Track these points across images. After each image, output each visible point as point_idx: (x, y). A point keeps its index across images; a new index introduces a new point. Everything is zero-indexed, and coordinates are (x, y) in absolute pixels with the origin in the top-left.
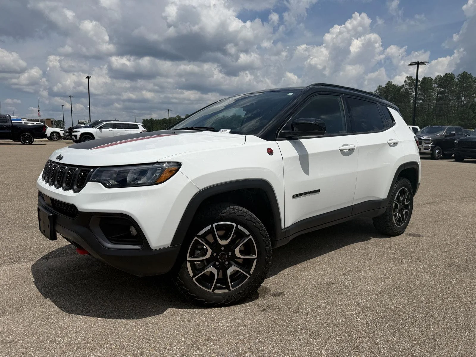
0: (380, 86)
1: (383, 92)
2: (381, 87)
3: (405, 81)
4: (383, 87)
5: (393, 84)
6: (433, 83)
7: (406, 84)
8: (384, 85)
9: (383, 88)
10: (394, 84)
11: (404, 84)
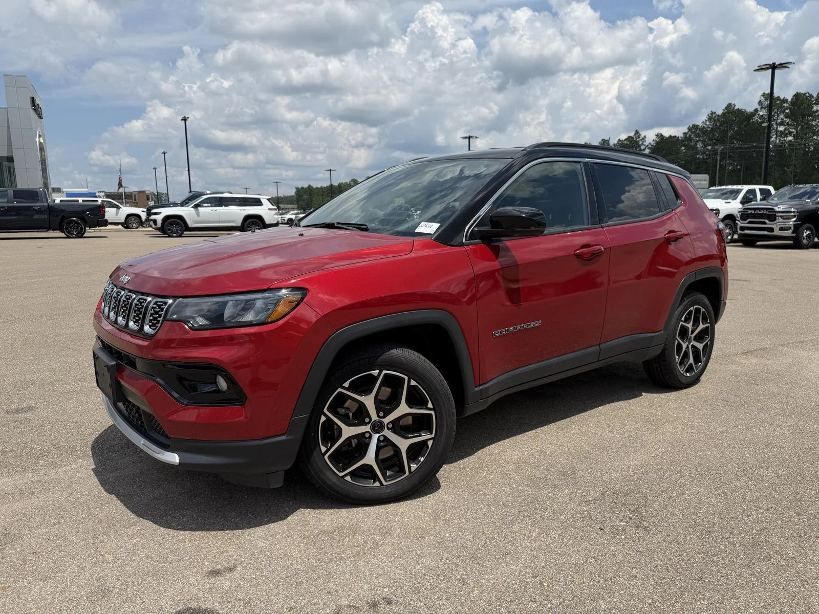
0: (712, 113)
1: (718, 124)
2: (714, 115)
3: (760, 101)
4: (717, 113)
5: (736, 108)
6: (814, 104)
7: (762, 108)
8: (720, 112)
9: (718, 115)
11: (759, 107)
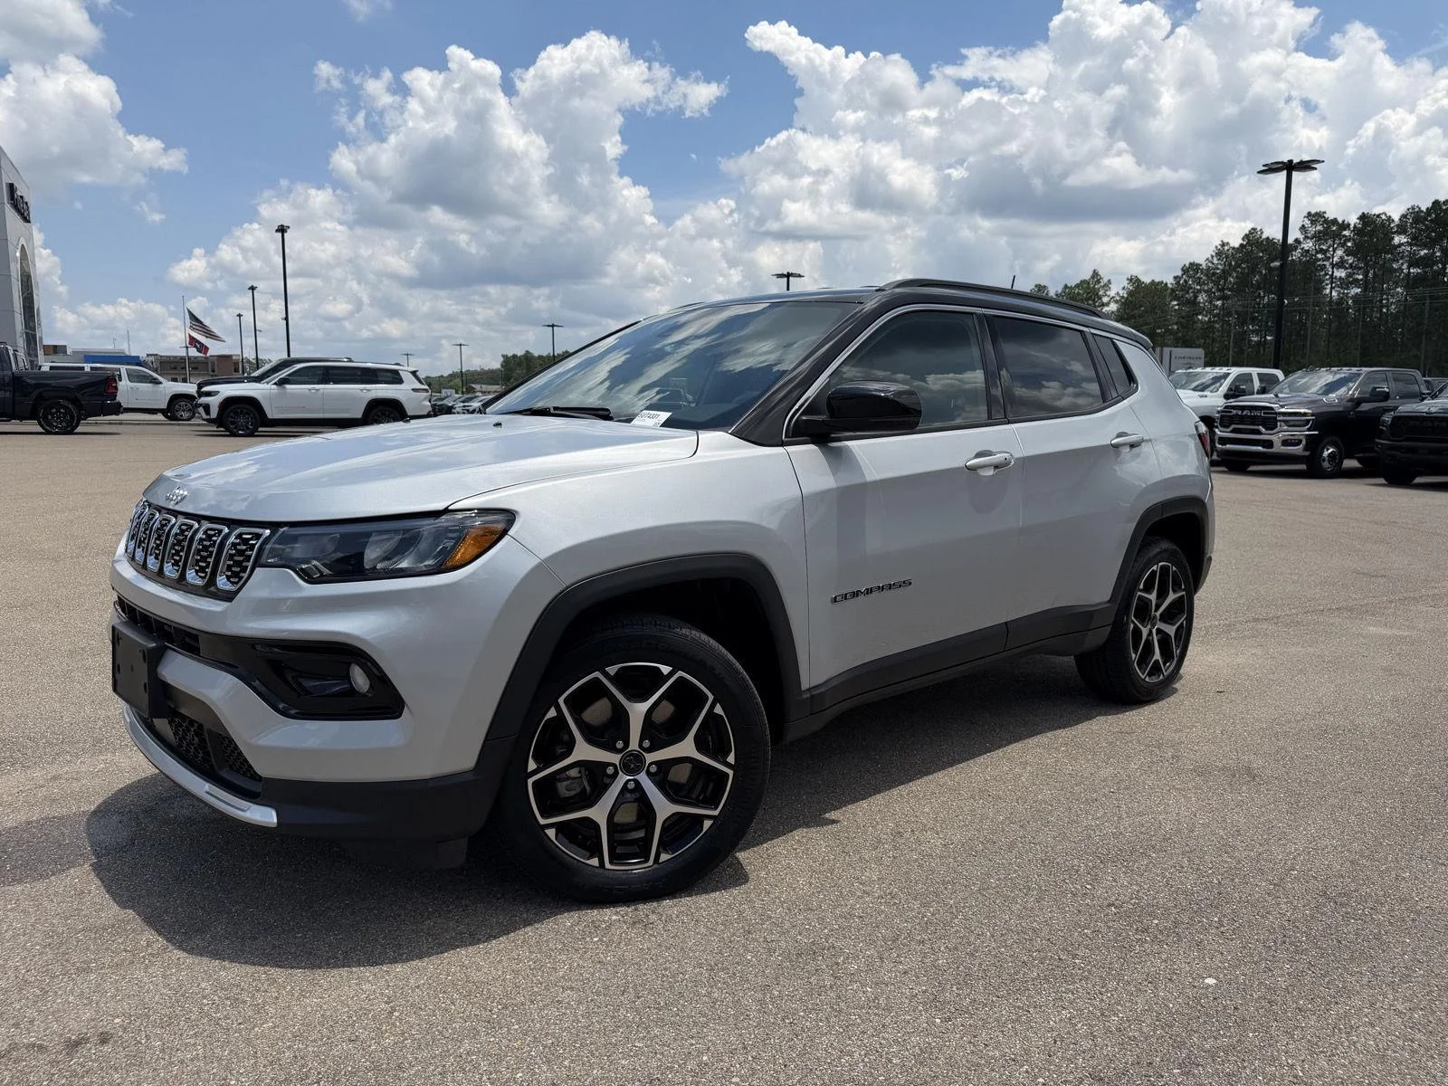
0: (1223, 245)
1: (1233, 263)
2: (1226, 248)
3: (1303, 226)
4: (1232, 245)
5: (1264, 236)
6: (1394, 233)
7: (1306, 238)
8: (1236, 242)
9: (1234, 248)
10: (1268, 238)
11: (1301, 237)
